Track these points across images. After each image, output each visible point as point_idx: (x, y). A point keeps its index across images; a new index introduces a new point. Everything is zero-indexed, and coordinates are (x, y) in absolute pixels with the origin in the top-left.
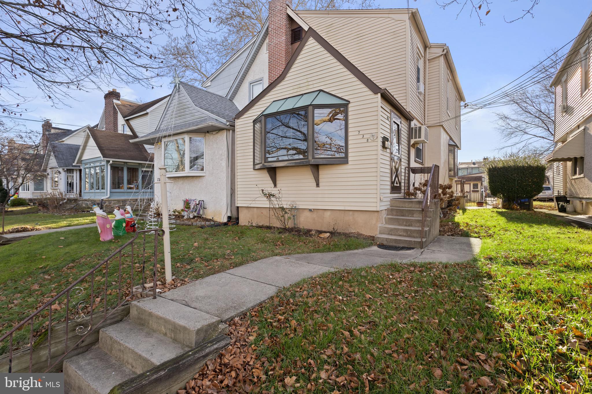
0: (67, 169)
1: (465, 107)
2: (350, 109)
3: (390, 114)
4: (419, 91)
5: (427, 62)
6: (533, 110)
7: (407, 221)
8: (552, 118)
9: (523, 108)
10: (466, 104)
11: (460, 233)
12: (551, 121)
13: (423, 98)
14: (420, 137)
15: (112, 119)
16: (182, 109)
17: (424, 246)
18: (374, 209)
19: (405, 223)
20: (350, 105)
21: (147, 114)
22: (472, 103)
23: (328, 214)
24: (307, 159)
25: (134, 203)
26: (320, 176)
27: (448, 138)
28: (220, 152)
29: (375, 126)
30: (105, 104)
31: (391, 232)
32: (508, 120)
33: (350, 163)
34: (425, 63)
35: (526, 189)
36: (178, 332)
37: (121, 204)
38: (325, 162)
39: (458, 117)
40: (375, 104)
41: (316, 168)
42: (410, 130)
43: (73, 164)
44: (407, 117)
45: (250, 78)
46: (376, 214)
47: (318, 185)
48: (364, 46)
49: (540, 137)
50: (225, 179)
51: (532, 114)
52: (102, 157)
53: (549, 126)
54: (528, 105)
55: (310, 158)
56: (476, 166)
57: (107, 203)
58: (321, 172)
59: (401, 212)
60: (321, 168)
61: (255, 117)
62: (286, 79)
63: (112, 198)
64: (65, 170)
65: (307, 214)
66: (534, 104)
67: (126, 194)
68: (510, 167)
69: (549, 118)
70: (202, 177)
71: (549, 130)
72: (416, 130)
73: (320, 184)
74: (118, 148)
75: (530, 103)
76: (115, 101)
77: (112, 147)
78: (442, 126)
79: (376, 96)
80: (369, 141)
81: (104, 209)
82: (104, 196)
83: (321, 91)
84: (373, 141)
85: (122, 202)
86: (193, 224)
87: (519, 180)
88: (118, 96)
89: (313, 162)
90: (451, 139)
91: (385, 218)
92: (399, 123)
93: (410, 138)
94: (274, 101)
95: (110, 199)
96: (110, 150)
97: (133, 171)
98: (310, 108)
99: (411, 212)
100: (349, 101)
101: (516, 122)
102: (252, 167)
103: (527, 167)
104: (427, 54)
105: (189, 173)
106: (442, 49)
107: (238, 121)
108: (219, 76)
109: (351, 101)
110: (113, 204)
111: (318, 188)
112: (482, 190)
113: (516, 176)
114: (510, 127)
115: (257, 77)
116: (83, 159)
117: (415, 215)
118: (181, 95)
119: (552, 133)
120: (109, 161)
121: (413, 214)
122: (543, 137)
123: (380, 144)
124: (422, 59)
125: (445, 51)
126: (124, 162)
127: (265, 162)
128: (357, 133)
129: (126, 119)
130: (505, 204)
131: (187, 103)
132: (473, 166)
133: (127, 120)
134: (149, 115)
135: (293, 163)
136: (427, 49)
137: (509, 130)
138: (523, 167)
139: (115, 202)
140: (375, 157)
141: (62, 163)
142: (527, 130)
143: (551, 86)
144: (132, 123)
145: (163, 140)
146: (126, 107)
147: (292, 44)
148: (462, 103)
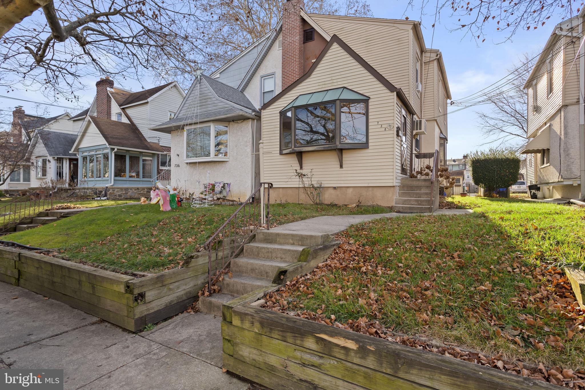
0: (58, 158)
1: (451, 104)
2: (370, 104)
3: (401, 109)
4: (418, 90)
5: (423, 64)
6: (509, 110)
7: (417, 194)
8: (525, 117)
9: (500, 107)
10: (452, 102)
11: (455, 206)
12: (525, 120)
13: (420, 96)
14: (420, 129)
15: (105, 107)
16: (204, 99)
17: (432, 211)
18: (391, 185)
19: (415, 196)
20: (370, 101)
21: (147, 102)
22: (458, 101)
23: (351, 190)
24: (335, 144)
25: (136, 191)
26: (344, 159)
27: (439, 132)
28: (245, 139)
29: (392, 118)
30: (97, 92)
31: (404, 202)
32: (486, 118)
33: (370, 148)
34: (421, 65)
35: (504, 179)
36: (305, 239)
37: (124, 193)
38: (350, 147)
39: (445, 114)
40: (392, 101)
41: (341, 151)
42: (413, 122)
43: (70, 152)
44: (410, 111)
45: (262, 72)
46: (392, 189)
47: (341, 166)
48: (372, 49)
49: (515, 135)
50: (250, 164)
51: (508, 113)
52: (107, 144)
53: (523, 125)
54: (504, 104)
55: (338, 143)
56: (457, 163)
57: (111, 191)
58: (344, 156)
59: (411, 188)
60: (344, 152)
61: (281, 109)
62: (312, 77)
63: (115, 186)
64: (56, 158)
65: (332, 191)
66: (510, 104)
67: (128, 182)
68: (490, 159)
69: (523, 117)
70: (225, 162)
71: (523, 128)
72: (417, 124)
73: (344, 166)
74: (120, 136)
75: (506, 102)
76: (108, 89)
77: (114, 135)
78: (436, 120)
79: (392, 94)
80: (387, 129)
81: (108, 197)
82: (108, 184)
83: (344, 88)
84: (390, 130)
85: (125, 190)
86: (222, 204)
87: (498, 171)
88: (112, 84)
89: (339, 146)
90: (441, 132)
91: (399, 193)
92: (406, 117)
93: (412, 129)
94: (300, 95)
95: (113, 187)
96: (114, 138)
97: (134, 159)
98: (338, 102)
99: (419, 187)
100: (369, 98)
101: (493, 120)
102: (279, 152)
103: (505, 159)
104: (423, 57)
105: (214, 158)
106: (436, 54)
107: (264, 111)
108: (228, 69)
109: (371, 97)
110: (117, 192)
111: (342, 169)
112: (464, 185)
113: (496, 168)
114: (488, 125)
115: (269, 72)
116: (81, 146)
117: (422, 190)
118: (202, 87)
119: (525, 131)
120: (114, 149)
121: (421, 189)
122: (518, 135)
123: (395, 133)
124: (419, 62)
125: (439, 56)
126: (127, 150)
127: (295, 147)
128: (376, 123)
129: (122, 107)
130: (486, 193)
131: (210, 94)
132: (453, 163)
133: (123, 109)
134: (149, 104)
135: (322, 148)
136: (424, 53)
137: (488, 128)
138: (502, 159)
139: (118, 190)
140: (392, 143)
141: (53, 151)
142: (504, 129)
143: (524, 88)
144: (128, 111)
145: (186, 128)
146: (120, 95)
147: (304, 43)
148: (449, 101)
